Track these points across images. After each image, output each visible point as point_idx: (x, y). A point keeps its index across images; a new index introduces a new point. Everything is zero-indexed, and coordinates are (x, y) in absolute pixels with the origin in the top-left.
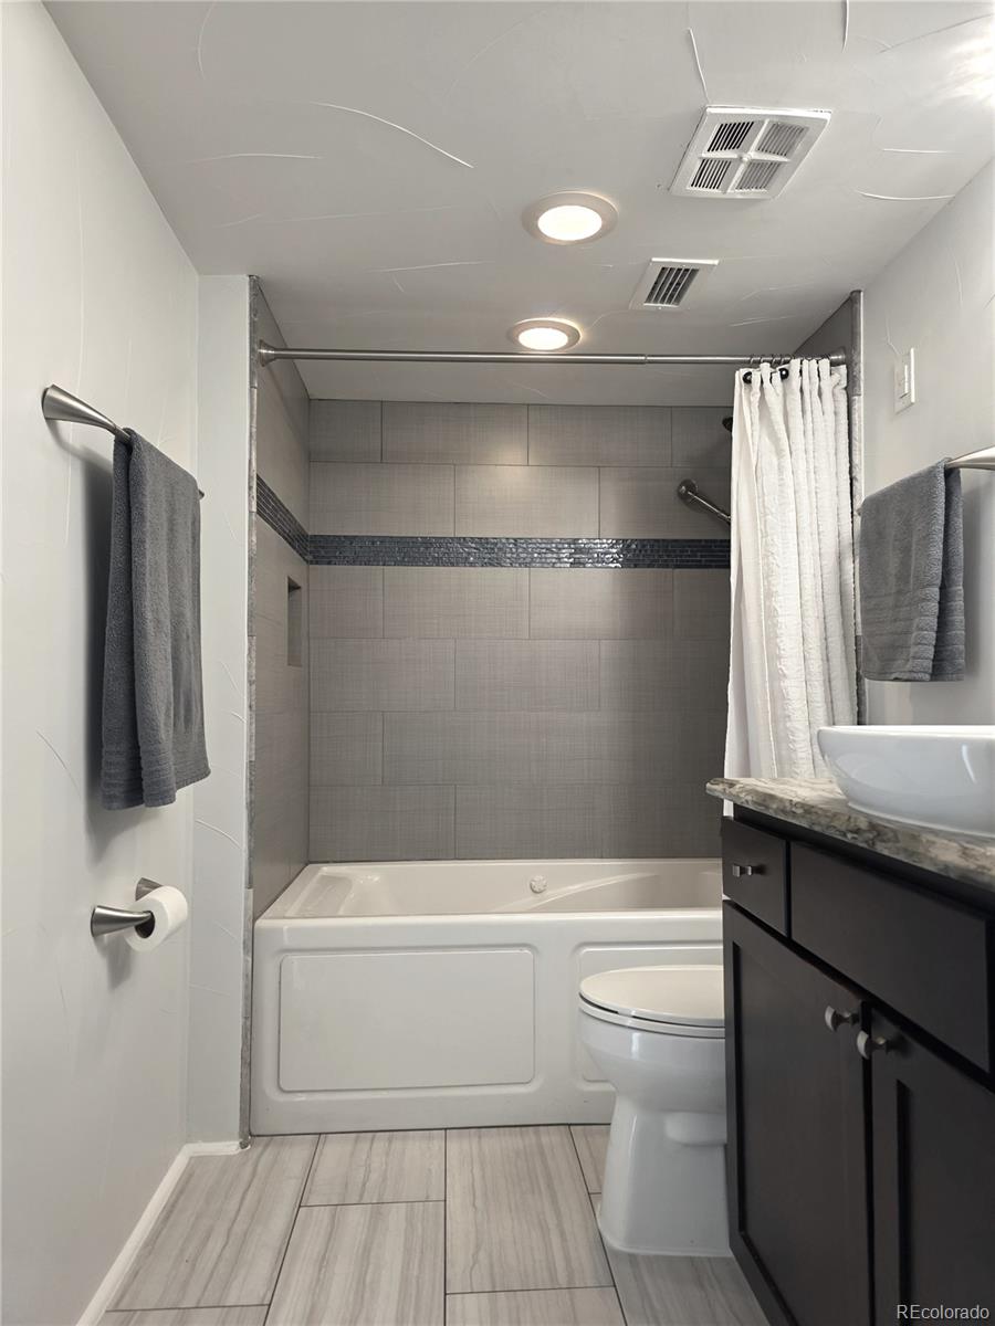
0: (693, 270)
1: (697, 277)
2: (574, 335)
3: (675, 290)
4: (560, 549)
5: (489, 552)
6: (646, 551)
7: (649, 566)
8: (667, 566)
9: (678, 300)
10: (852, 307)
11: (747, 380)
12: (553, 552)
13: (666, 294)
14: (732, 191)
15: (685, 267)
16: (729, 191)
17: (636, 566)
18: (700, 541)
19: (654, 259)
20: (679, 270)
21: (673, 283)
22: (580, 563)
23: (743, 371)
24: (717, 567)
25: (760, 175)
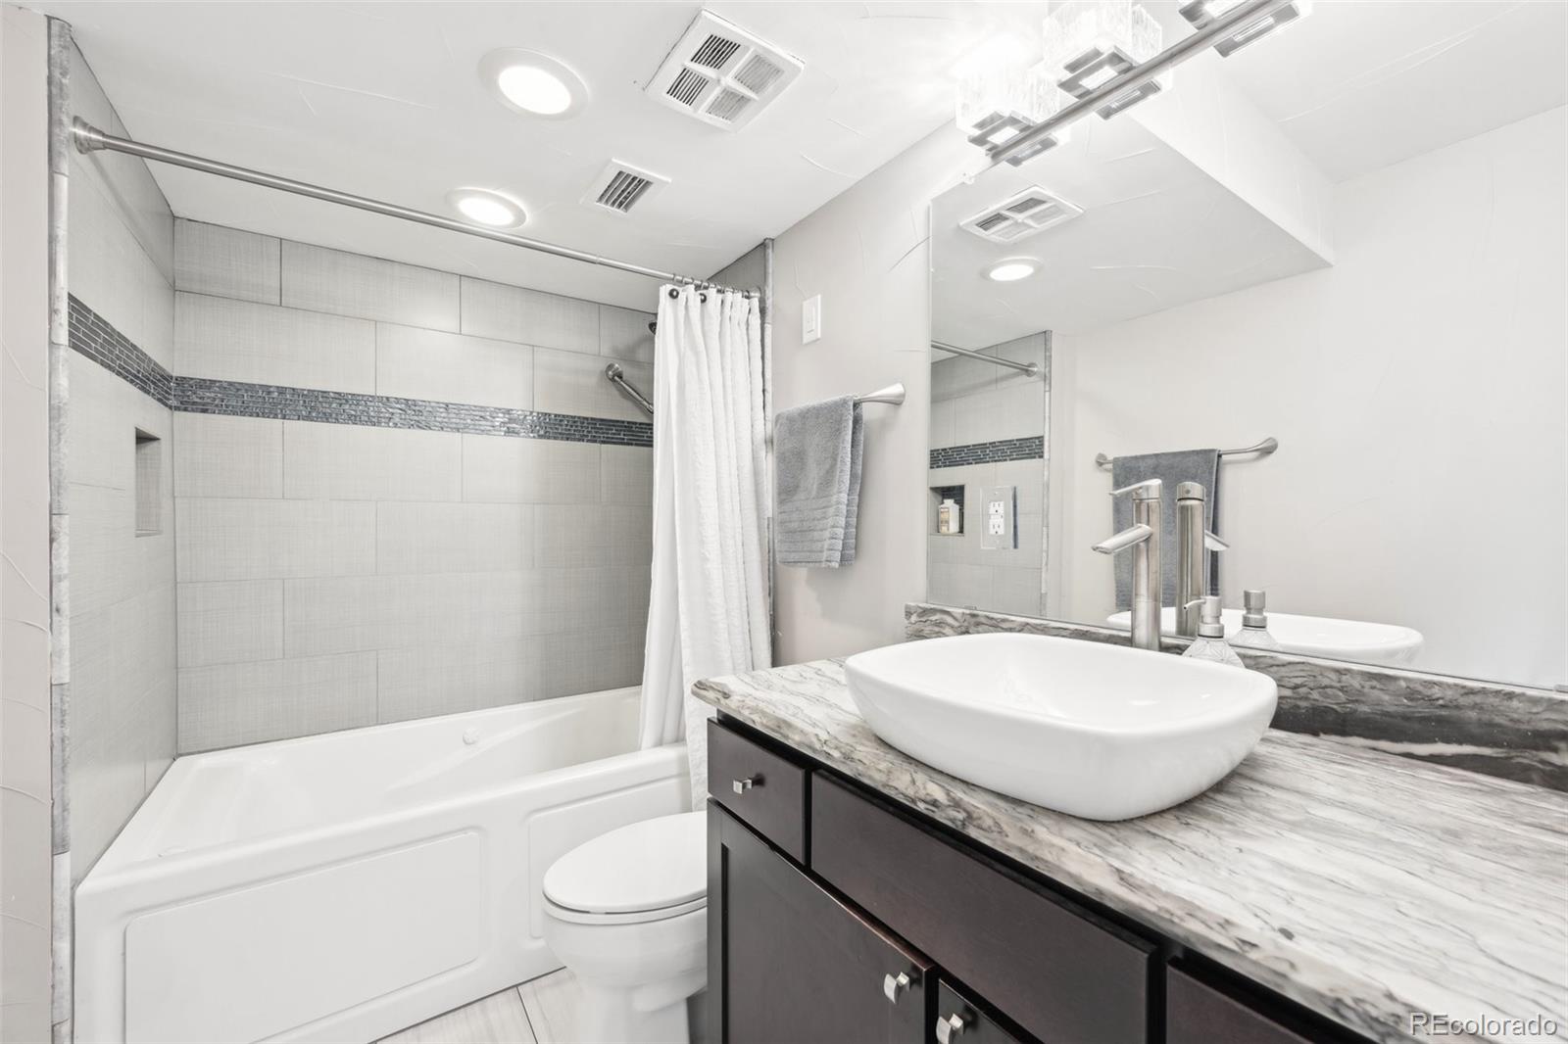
0: (647, 182)
1: (650, 190)
2: (520, 217)
3: (626, 198)
4: (494, 418)
5: (413, 414)
6: (577, 426)
7: (579, 440)
8: (595, 441)
9: (627, 208)
10: (765, 250)
11: (673, 295)
12: (487, 420)
13: (616, 200)
14: (700, 110)
15: (634, 174)
16: (700, 112)
17: (567, 439)
18: (623, 422)
19: (614, 160)
20: (634, 179)
21: (626, 190)
22: (513, 432)
23: (671, 288)
24: (637, 445)
25: (732, 104)
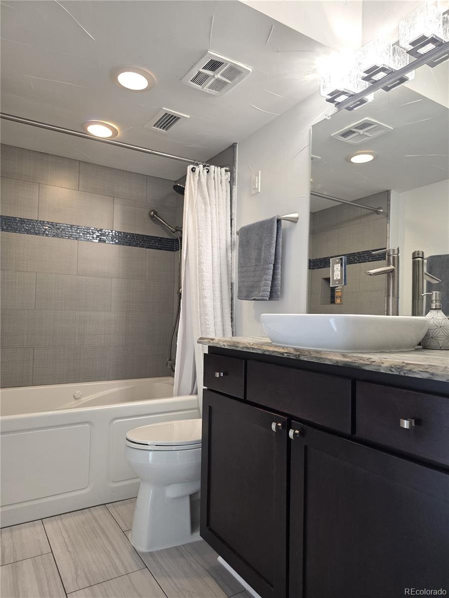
0: (178, 118)
1: (179, 121)
2: (115, 132)
3: (167, 125)
4: (94, 233)
5: (57, 230)
6: (134, 239)
7: (135, 246)
8: (143, 247)
9: (167, 129)
10: (234, 149)
11: (193, 170)
12: (90, 234)
13: (162, 126)
14: (206, 88)
15: (172, 114)
16: (205, 88)
17: (130, 245)
18: (158, 237)
19: (164, 108)
20: (172, 116)
21: (168, 121)
22: (103, 241)
23: (192, 166)
24: (164, 250)
25: (219, 85)
